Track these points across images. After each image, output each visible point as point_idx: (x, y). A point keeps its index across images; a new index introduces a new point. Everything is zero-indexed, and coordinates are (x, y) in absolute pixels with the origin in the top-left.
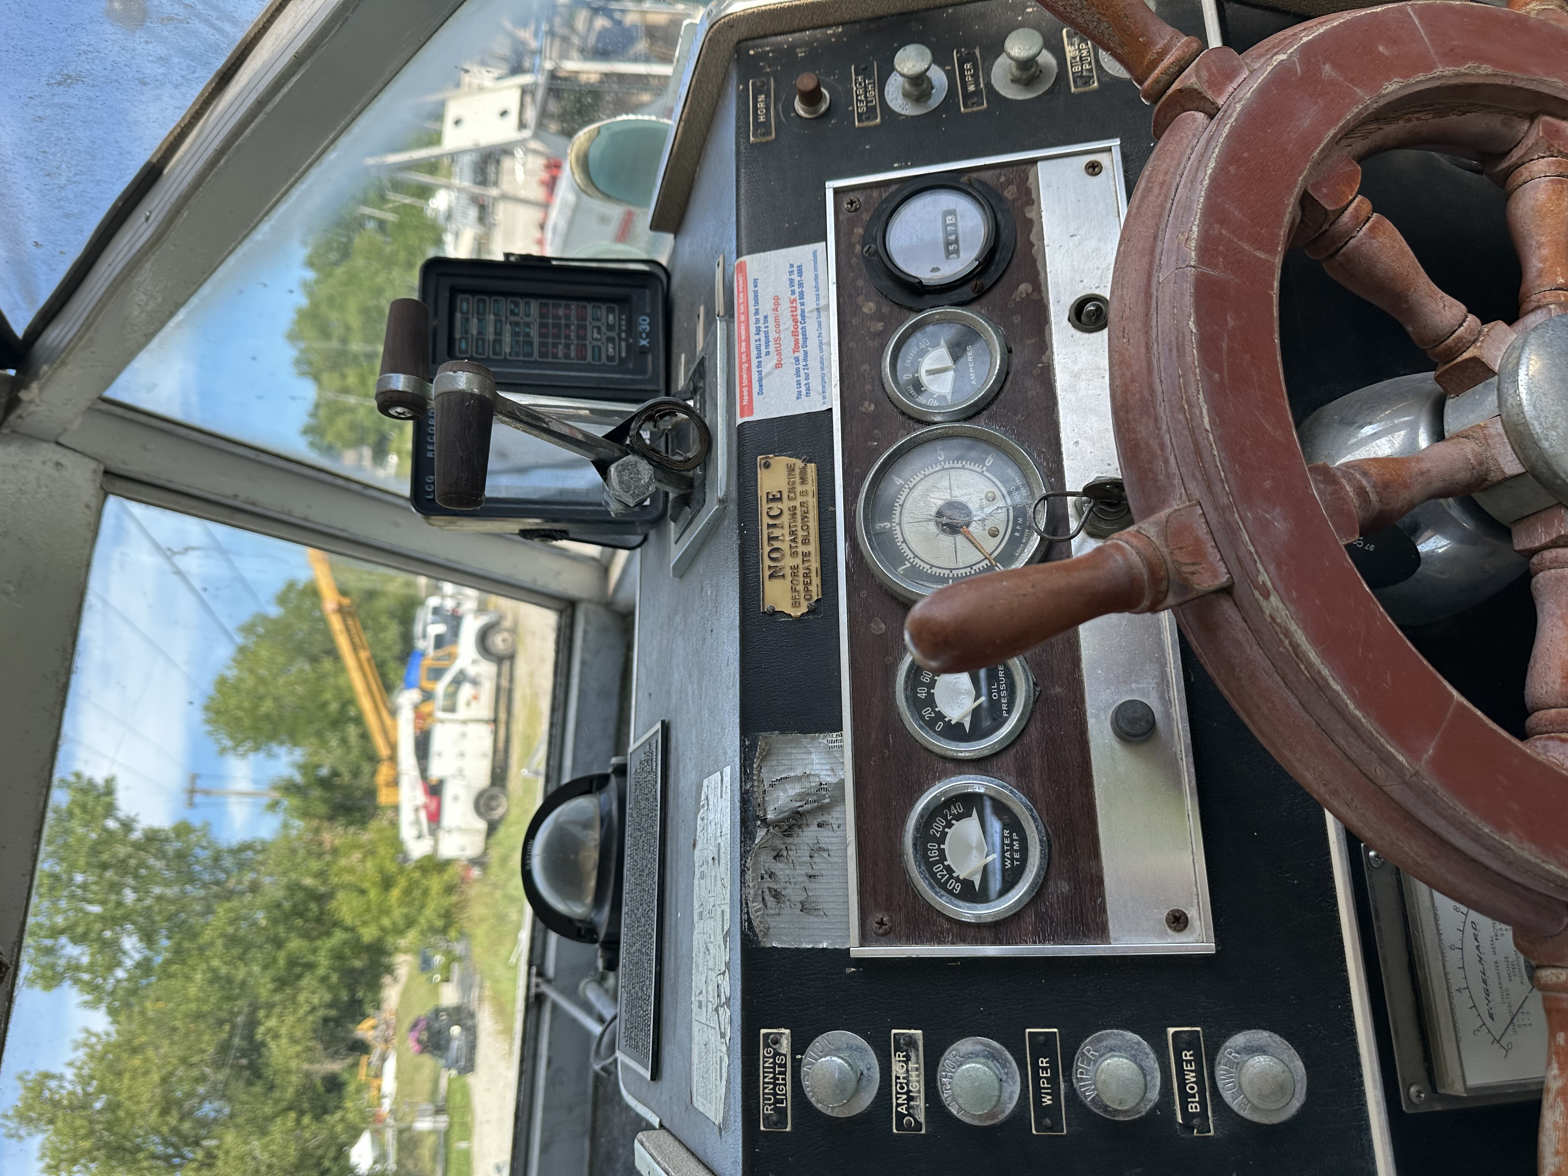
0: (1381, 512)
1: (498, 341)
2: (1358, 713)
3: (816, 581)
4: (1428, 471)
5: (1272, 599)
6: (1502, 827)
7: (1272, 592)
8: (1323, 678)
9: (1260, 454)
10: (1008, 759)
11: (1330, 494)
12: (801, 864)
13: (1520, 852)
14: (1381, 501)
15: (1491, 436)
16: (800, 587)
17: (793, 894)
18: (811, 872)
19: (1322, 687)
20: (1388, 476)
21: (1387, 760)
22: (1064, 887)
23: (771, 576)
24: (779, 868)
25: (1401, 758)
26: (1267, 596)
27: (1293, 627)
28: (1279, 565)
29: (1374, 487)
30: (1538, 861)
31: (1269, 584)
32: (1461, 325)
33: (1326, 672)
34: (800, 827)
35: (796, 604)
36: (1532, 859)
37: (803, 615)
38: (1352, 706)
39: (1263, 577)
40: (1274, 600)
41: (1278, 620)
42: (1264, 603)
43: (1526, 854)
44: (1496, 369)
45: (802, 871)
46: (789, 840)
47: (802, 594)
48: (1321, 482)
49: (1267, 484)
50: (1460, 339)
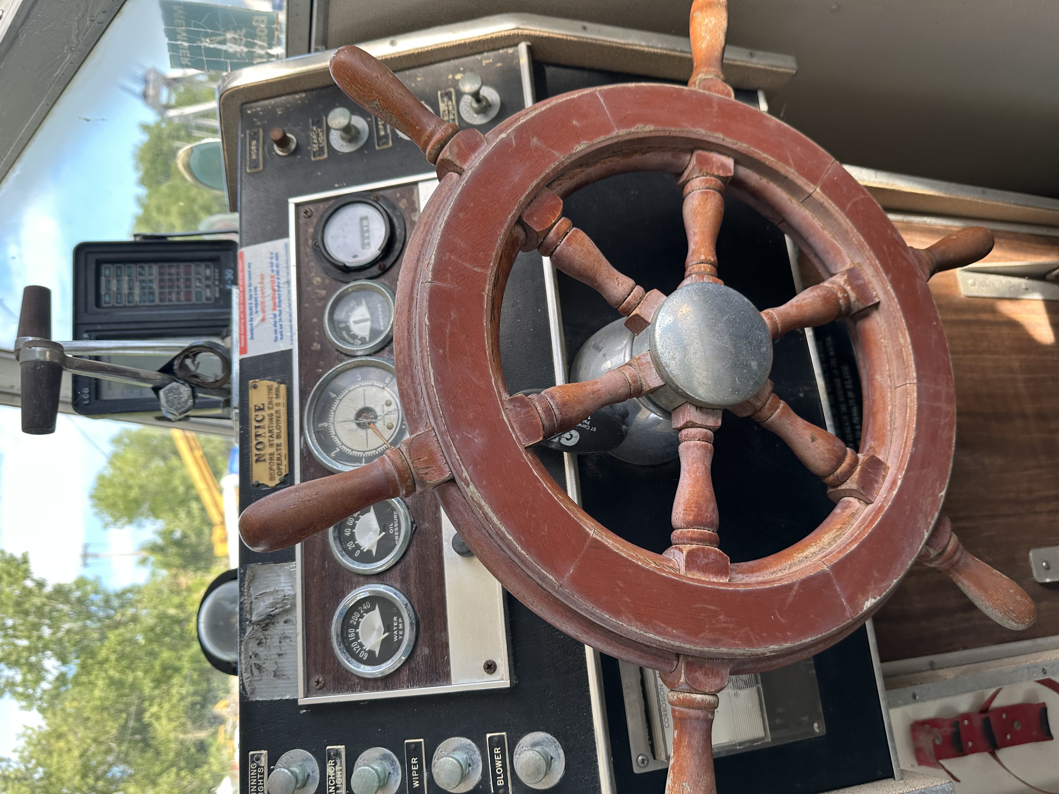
0: (562, 420)
1: (131, 294)
2: (523, 552)
3: (285, 462)
4: (599, 390)
5: (471, 486)
6: (617, 613)
7: (471, 483)
8: (502, 532)
9: (467, 397)
10: (396, 571)
11: (524, 414)
12: (274, 647)
13: (630, 628)
14: (561, 414)
15: (642, 364)
16: (275, 467)
17: (269, 666)
18: (280, 652)
19: (503, 538)
20: (567, 398)
21: (543, 578)
22: (426, 651)
23: (257, 461)
24: (261, 651)
25: (551, 577)
26: (468, 485)
27: (483, 503)
28: (475, 465)
29: (556, 405)
30: (642, 632)
31: (468, 478)
32: (629, 295)
33: (503, 529)
34: (273, 623)
35: (272, 478)
36: (638, 631)
37: (277, 485)
38: (520, 549)
39: (465, 474)
40: (472, 487)
41: (475, 499)
42: (467, 490)
43: (634, 629)
44: (650, 321)
45: (274, 651)
46: (266, 633)
47: (276, 471)
48: (518, 407)
49: (471, 416)
50: (629, 303)
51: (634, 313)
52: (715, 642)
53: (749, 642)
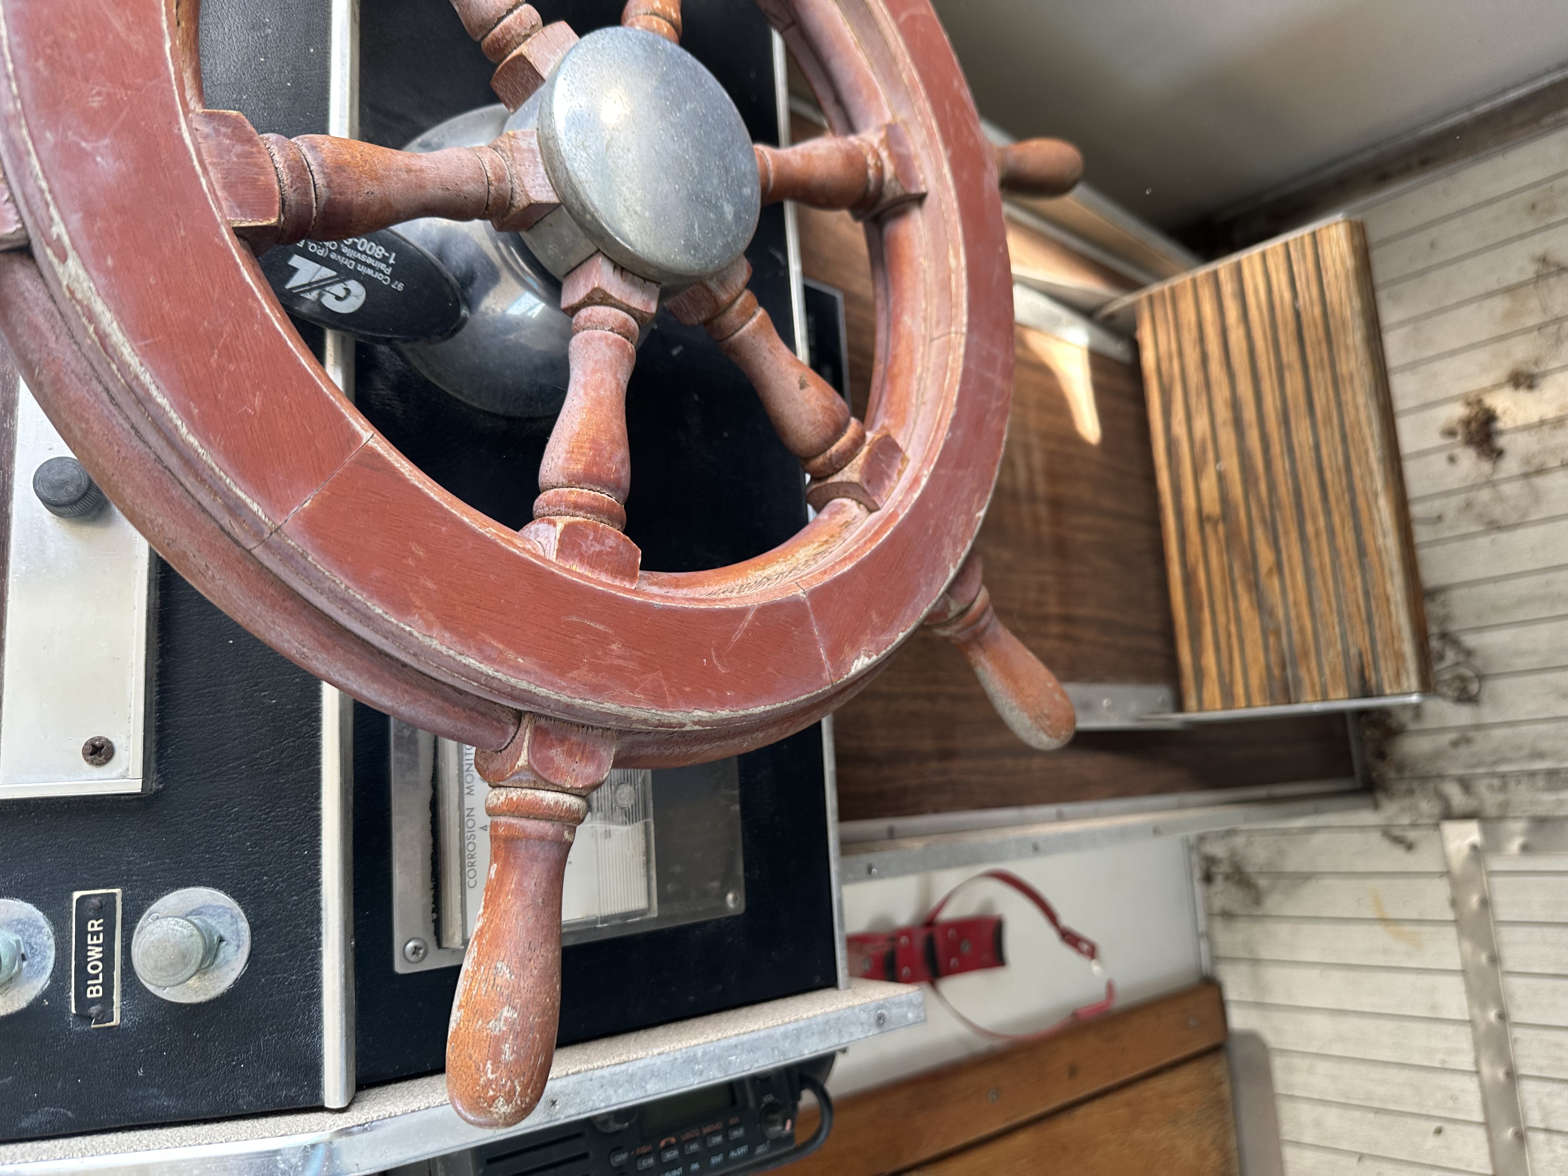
0: (330, 202)
2: (192, 440)
4: (421, 170)
5: (70, 262)
6: (403, 607)
7: (72, 254)
8: (142, 386)
9: (91, 56)
11: (238, 156)
13: (427, 641)
14: (328, 186)
15: (519, 149)
19: (143, 401)
20: (348, 157)
21: (235, 508)
25: (255, 507)
26: (63, 258)
27: (99, 306)
28: (90, 215)
29: (320, 165)
30: (452, 653)
31: (66, 239)
32: (510, 11)
33: (146, 378)
36: (444, 649)
38: (184, 430)
39: (58, 229)
40: (73, 264)
41: (79, 296)
42: (60, 269)
43: (435, 644)
44: (545, 74)
48: (225, 135)
49: (95, 103)
51: (515, 53)
52: (596, 690)
53: (659, 700)
